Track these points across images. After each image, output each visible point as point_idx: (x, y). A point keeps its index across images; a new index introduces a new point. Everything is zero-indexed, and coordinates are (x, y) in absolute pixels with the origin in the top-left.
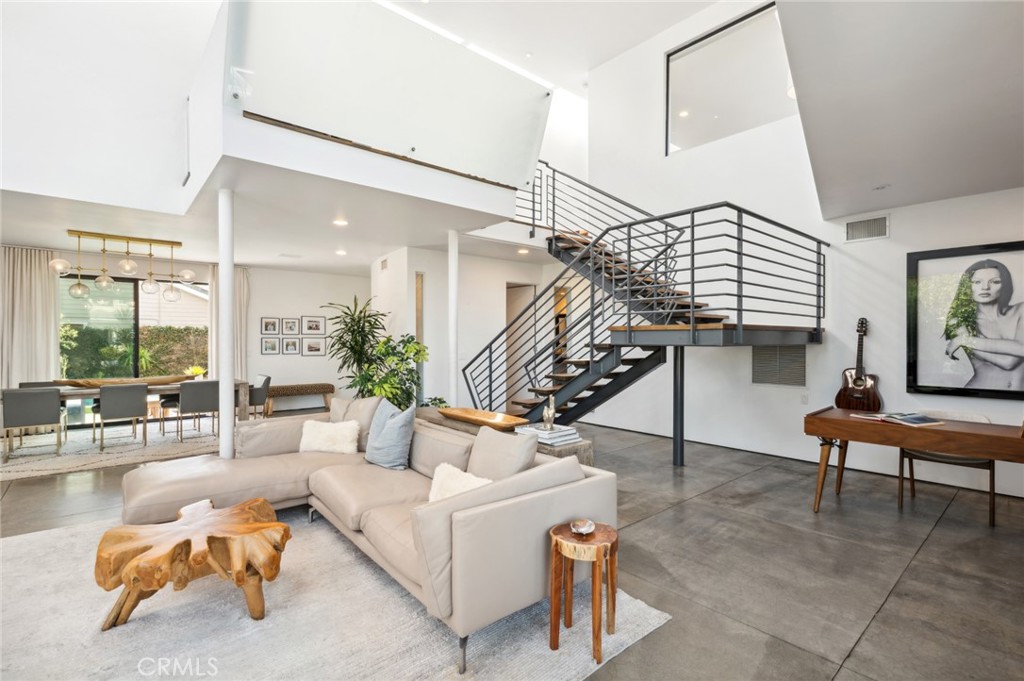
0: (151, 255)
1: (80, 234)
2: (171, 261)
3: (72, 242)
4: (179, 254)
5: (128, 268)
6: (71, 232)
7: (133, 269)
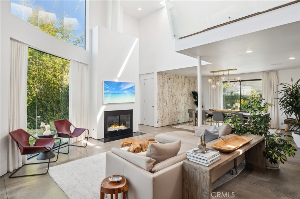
0: (229, 74)
1: (213, 72)
2: (234, 75)
3: (212, 74)
4: (236, 72)
5: (223, 79)
6: (211, 72)
7: (225, 79)
